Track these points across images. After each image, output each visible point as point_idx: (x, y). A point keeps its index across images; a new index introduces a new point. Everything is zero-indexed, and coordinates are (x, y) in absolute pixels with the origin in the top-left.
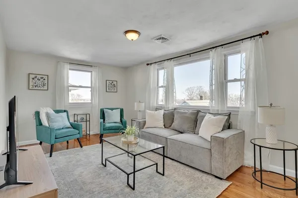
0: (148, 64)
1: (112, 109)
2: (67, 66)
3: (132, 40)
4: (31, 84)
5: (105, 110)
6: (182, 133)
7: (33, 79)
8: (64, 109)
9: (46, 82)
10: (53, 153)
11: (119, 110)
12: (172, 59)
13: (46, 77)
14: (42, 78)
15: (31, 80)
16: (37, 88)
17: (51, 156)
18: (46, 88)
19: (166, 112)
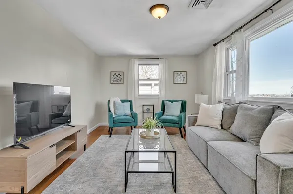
0: (215, 45)
1: (172, 102)
2: (137, 62)
3: (159, 17)
4: (112, 80)
5: (165, 102)
6: (242, 141)
7: (114, 75)
8: (129, 100)
9: (122, 77)
10: (112, 135)
11: (180, 103)
12: (242, 27)
13: (121, 73)
14: (119, 74)
15: (112, 76)
16: (116, 83)
17: (110, 137)
18: (121, 82)
19: (228, 107)
